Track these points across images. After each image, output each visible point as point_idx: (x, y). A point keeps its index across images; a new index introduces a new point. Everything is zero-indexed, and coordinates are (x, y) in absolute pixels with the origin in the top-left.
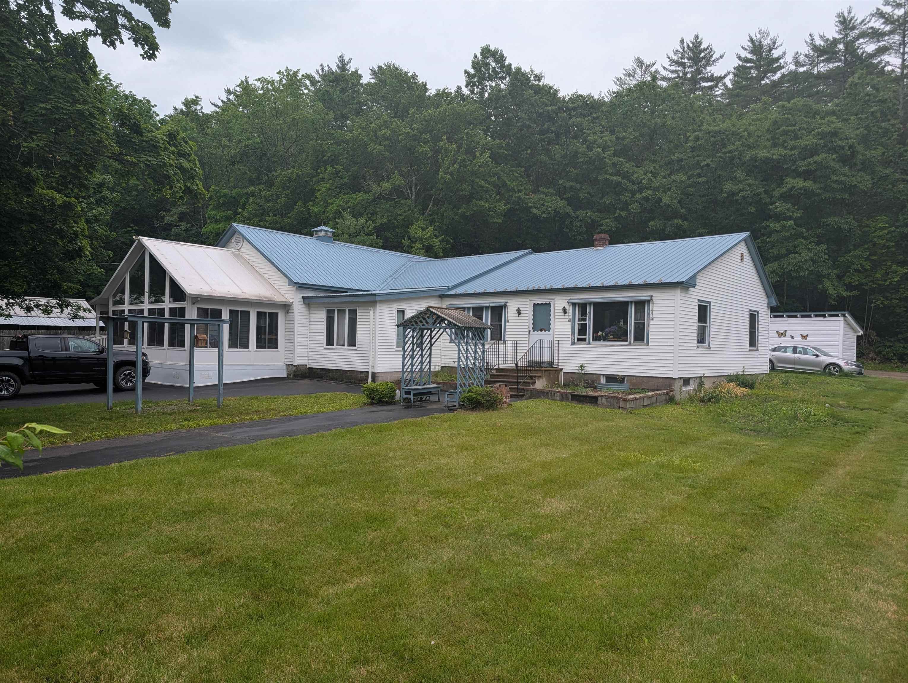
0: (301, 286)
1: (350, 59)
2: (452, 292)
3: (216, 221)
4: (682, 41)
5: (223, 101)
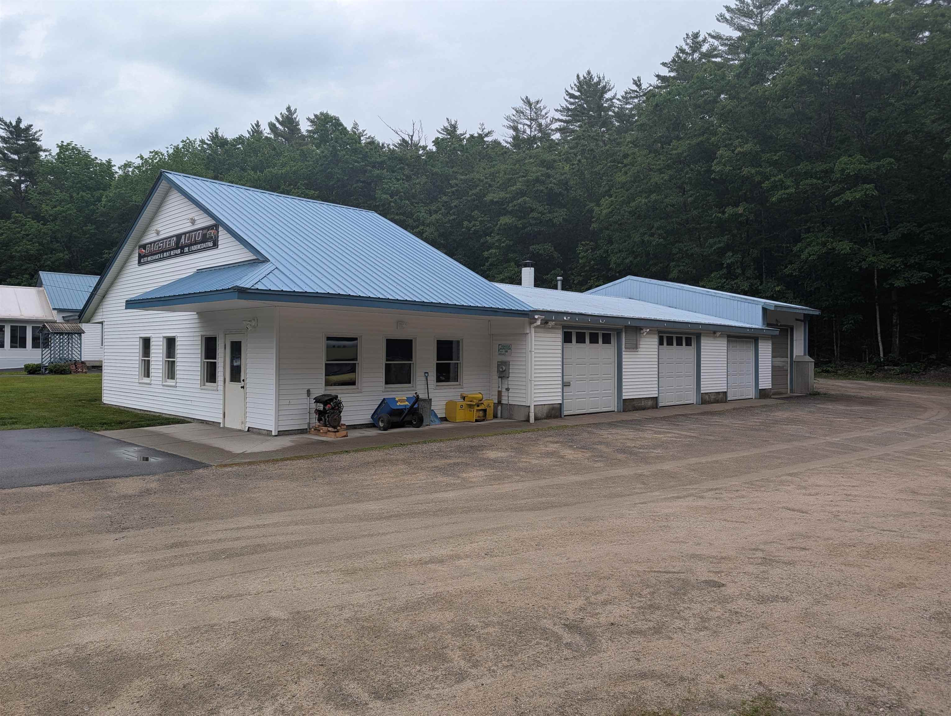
4: (578, 76)
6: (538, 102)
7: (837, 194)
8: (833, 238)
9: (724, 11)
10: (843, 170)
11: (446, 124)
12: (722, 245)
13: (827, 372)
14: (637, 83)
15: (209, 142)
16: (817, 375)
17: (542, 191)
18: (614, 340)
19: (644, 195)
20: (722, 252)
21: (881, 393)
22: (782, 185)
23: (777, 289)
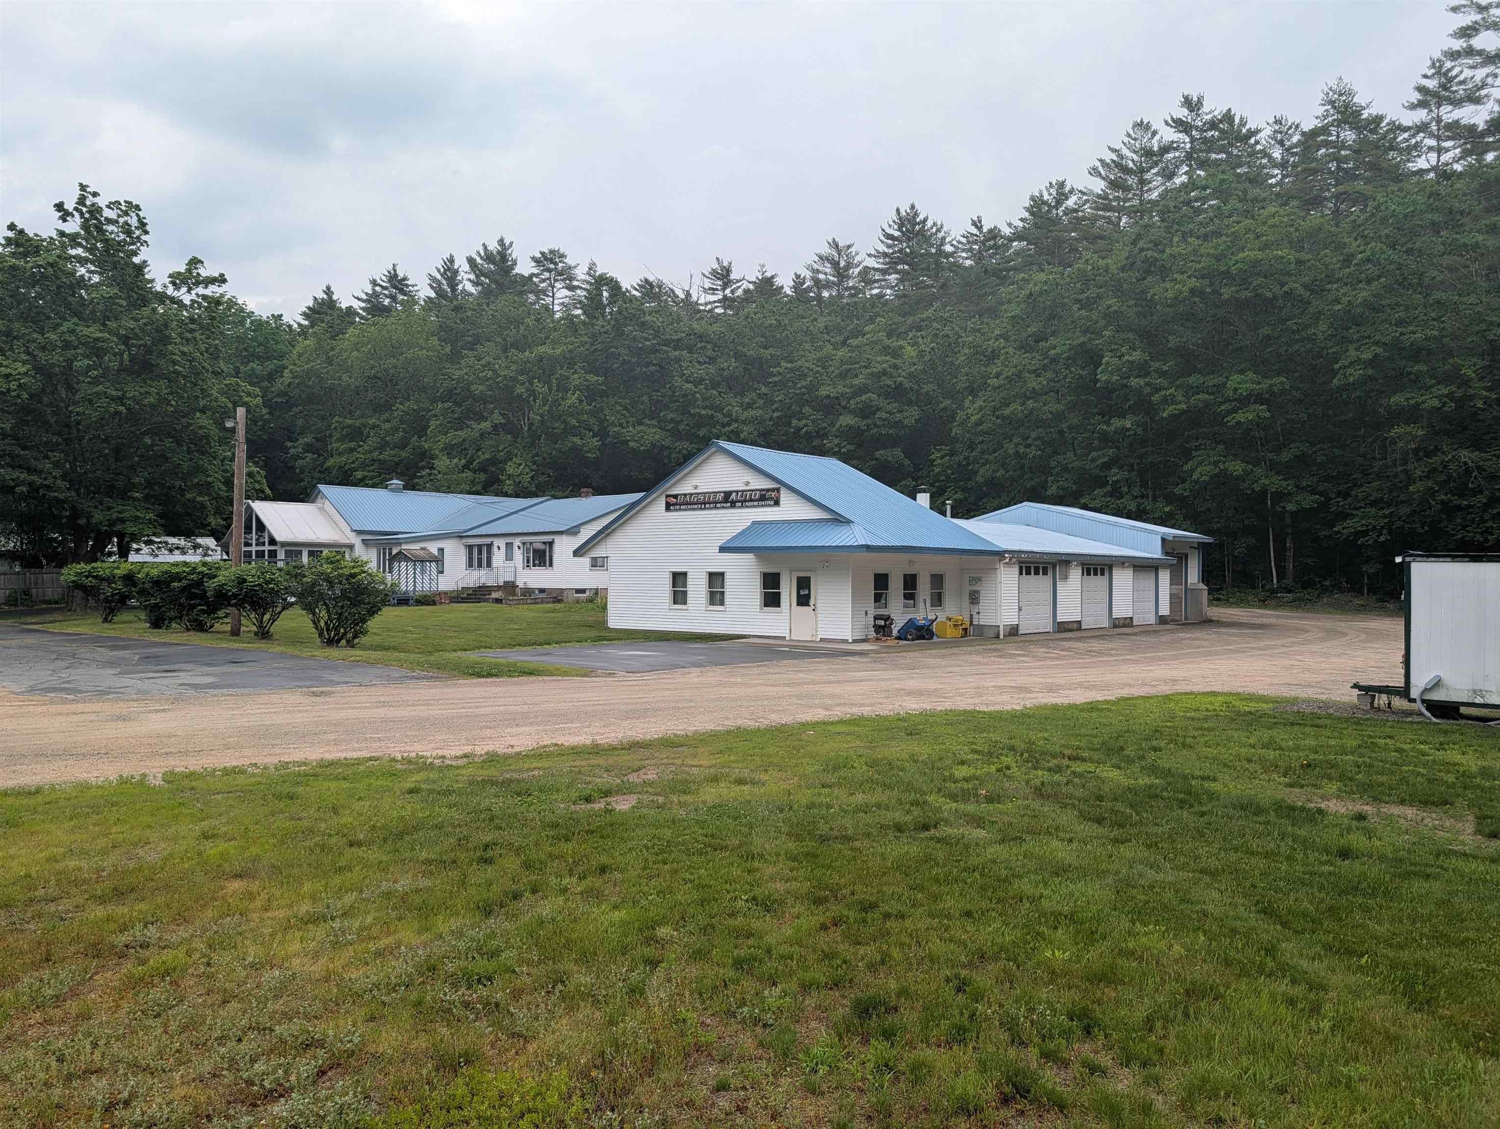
0: (359, 532)
1: (511, 243)
2: (469, 533)
3: (340, 454)
4: (898, 210)
5: (367, 294)
6: (849, 247)
7: (1229, 412)
8: (1225, 456)
9: (1098, 164)
10: (1236, 390)
11: (715, 266)
12: (1105, 459)
13: (1219, 600)
14: (978, 224)
15: (384, 284)
16: (1210, 603)
17: (889, 386)
18: (1050, 572)
19: (1018, 401)
20: (1107, 466)
21: (1273, 621)
22: (1173, 400)
23: (1167, 509)
